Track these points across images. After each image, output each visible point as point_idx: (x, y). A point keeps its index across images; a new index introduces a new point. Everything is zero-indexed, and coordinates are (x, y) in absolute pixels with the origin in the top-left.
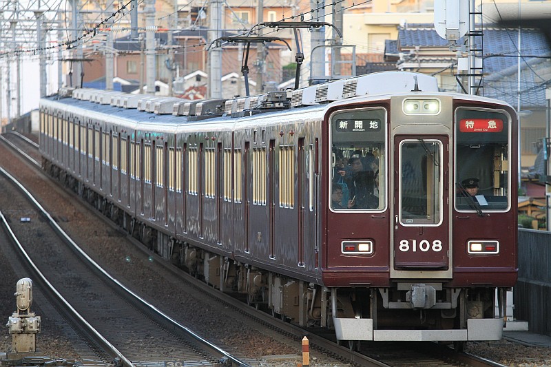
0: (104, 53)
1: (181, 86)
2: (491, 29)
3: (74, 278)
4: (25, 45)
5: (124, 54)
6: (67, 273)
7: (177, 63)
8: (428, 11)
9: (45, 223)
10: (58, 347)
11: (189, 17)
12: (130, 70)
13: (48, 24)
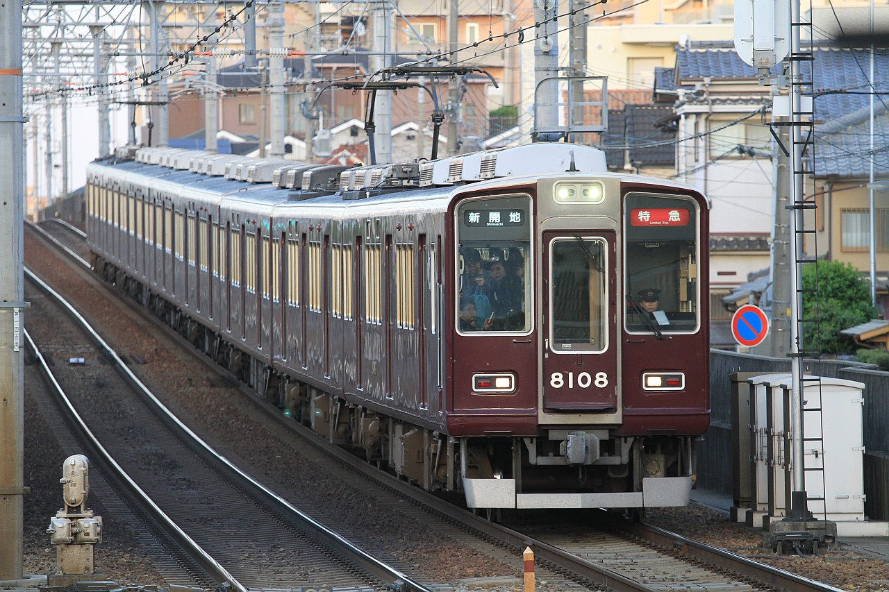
0: (202, 92)
1: (325, 143)
2: (826, 49)
3: (156, 455)
4: (74, 79)
5: (235, 93)
6: (144, 447)
7: (320, 107)
8: (724, 20)
9: (108, 367)
10: (130, 566)
11: (339, 32)
12: (243, 119)
13: (111, 46)
